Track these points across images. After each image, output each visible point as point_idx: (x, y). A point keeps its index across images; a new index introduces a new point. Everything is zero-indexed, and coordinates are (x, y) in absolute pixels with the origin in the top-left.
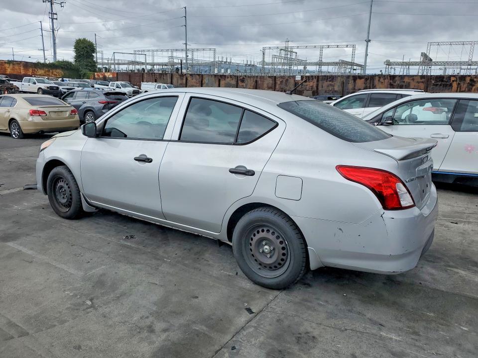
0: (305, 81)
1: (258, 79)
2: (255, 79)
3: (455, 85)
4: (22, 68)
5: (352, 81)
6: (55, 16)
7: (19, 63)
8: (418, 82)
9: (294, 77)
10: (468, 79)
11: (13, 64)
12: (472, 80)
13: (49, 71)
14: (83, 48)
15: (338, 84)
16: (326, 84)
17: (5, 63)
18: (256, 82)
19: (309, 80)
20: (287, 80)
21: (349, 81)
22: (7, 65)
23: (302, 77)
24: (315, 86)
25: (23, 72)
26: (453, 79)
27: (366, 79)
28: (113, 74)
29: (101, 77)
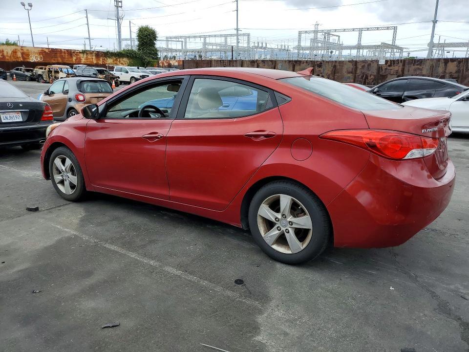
0: (389, 66)
1: (337, 64)
2: (334, 64)
4: (94, 57)
5: (443, 64)
6: (120, 4)
7: (91, 52)
9: (377, 61)
11: (87, 54)
13: (116, 60)
14: (146, 36)
15: (427, 67)
16: (413, 67)
17: (80, 52)
18: (335, 66)
19: (394, 64)
20: (369, 65)
21: (439, 64)
22: (81, 55)
23: (387, 61)
24: (400, 70)
27: (459, 62)
28: (179, 61)
29: (166, 64)
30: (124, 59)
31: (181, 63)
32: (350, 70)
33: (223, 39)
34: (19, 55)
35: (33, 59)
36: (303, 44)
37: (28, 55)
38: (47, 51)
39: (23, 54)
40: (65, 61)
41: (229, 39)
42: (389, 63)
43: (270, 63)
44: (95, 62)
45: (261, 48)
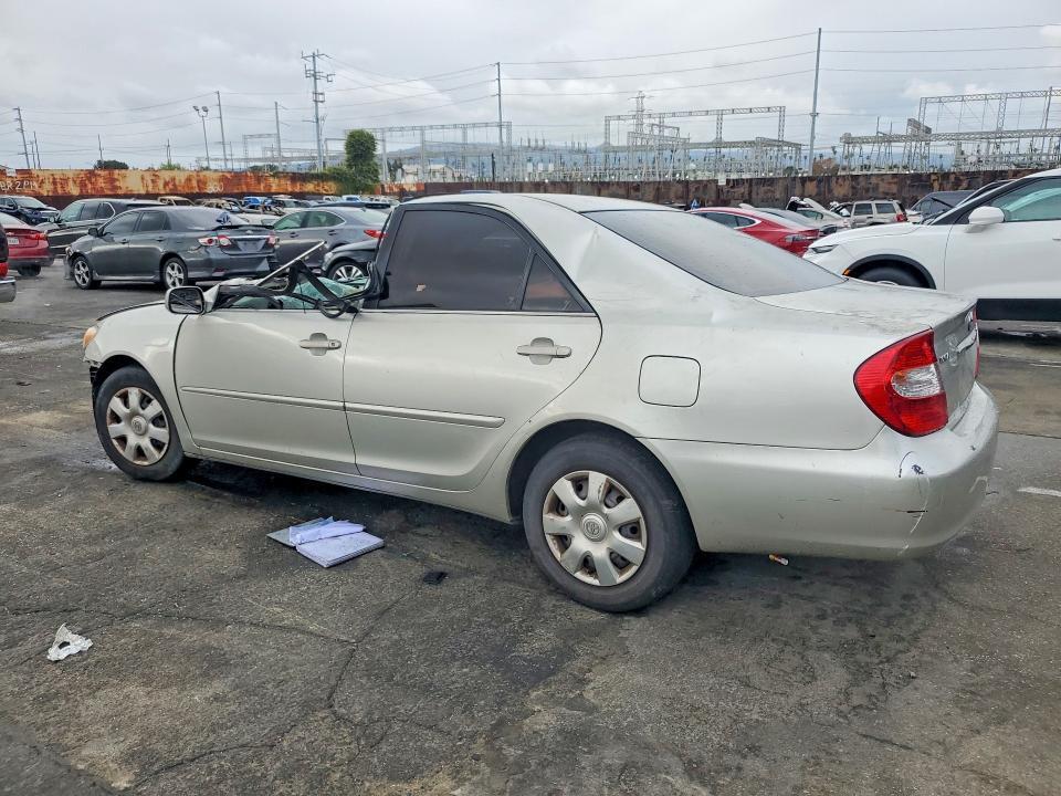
0: (733, 187)
3: (936, 185)
5: (800, 184)
6: (321, 98)
7: (285, 175)
8: (890, 183)
9: (715, 182)
10: (952, 177)
11: (279, 178)
12: (957, 179)
13: (318, 185)
15: (781, 189)
16: (763, 189)
18: (658, 189)
19: (738, 185)
20: (705, 186)
21: (795, 184)
22: (272, 180)
23: (728, 181)
24: (747, 193)
26: (933, 177)
27: (820, 181)
28: (418, 185)
29: (396, 190)
30: (330, 183)
31: (422, 188)
32: (679, 193)
33: (459, 133)
34: (194, 183)
35: (211, 188)
36: (614, 143)
37: (205, 183)
38: (228, 176)
39: (198, 181)
40: (252, 191)
41: (470, 132)
42: (731, 184)
43: (564, 186)
44: (290, 189)
45: (536, 149)
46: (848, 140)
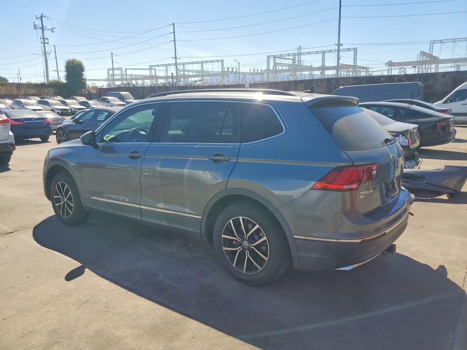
4: (14, 89)
6: (47, 41)
13: (40, 90)
25: (15, 93)
28: (96, 90)
46: (390, 64)
